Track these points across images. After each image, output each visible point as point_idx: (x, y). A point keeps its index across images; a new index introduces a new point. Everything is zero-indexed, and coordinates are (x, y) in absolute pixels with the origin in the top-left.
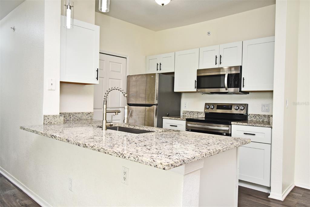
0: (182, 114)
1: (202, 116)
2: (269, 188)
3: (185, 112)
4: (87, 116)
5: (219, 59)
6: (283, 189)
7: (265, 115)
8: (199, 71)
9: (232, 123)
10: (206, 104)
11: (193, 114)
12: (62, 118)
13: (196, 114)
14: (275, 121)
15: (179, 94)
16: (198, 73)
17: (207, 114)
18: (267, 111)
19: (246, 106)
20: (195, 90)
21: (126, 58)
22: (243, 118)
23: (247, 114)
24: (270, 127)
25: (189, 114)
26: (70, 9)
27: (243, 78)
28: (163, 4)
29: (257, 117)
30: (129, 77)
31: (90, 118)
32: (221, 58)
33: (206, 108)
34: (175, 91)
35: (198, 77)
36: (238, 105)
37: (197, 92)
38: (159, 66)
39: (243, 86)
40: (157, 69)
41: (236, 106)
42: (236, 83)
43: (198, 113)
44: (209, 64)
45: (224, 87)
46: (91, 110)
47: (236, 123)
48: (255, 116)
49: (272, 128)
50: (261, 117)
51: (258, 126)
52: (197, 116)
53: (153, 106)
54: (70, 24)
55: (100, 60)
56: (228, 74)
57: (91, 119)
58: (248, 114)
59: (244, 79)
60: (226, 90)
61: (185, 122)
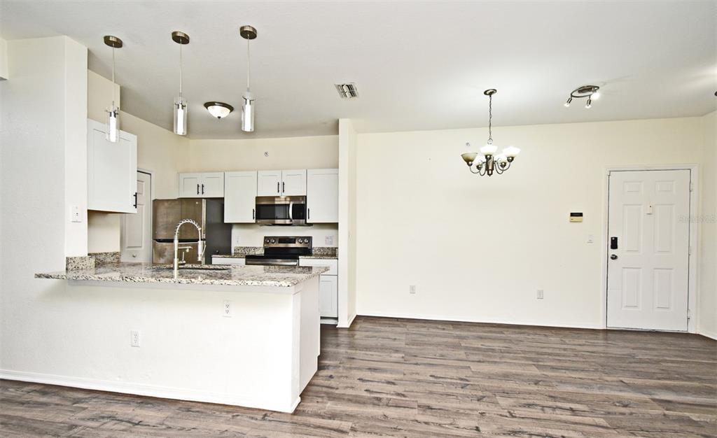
0: (233, 251)
1: (261, 252)
2: (337, 319)
3: (238, 249)
4: (112, 258)
5: (281, 186)
6: (349, 317)
7: (330, 248)
8: (258, 199)
9: (300, 257)
10: (265, 238)
11: (248, 250)
12: (93, 260)
13: (253, 249)
14: (341, 253)
15: (230, 226)
16: (256, 201)
17: (266, 250)
18: (331, 243)
19: (310, 239)
20: (254, 221)
21: (150, 174)
22: (307, 252)
24: (336, 259)
25: (243, 251)
26: (115, 116)
27: (308, 209)
28: (219, 117)
29: (322, 250)
30: (155, 201)
31: (116, 261)
32: (284, 185)
33: (265, 242)
34: (225, 222)
35: (258, 206)
36: (303, 238)
37: (256, 223)
38: (201, 188)
39: (309, 217)
40: (198, 193)
41: (300, 239)
42: (301, 215)
43: (255, 248)
44: (268, 191)
45: (289, 218)
46: (117, 249)
47: (303, 257)
48: (320, 249)
49: (338, 259)
50: (325, 250)
52: (254, 252)
54: (115, 136)
55: (138, 181)
56: (293, 205)
57: (118, 262)
58: (313, 248)
60: (291, 221)
61: (244, 259)
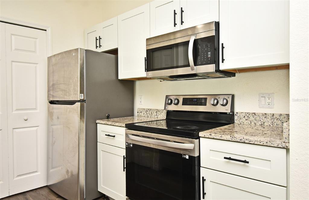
1: (163, 117)
3: (141, 111)
5: (179, 15)
7: (266, 114)
8: (148, 41)
9: (201, 134)
10: (167, 97)
11: (150, 113)
13: (155, 113)
18: (270, 105)
19: (230, 99)
20: (146, 74)
21: (45, 30)
23: (233, 113)
24: (284, 148)
25: (145, 113)
27: (222, 44)
29: (252, 118)
32: (183, 13)
33: (167, 104)
34: (120, 78)
35: (147, 51)
36: (217, 97)
39: (223, 60)
40: (96, 47)
41: (213, 99)
42: (209, 56)
43: (157, 111)
45: (188, 65)
47: (207, 135)
48: (248, 117)
49: (288, 150)
50: (258, 118)
51: (254, 144)
52: (156, 116)
53: (77, 103)
56: (195, 40)
58: (235, 113)
59: (223, 48)
60: (192, 69)
